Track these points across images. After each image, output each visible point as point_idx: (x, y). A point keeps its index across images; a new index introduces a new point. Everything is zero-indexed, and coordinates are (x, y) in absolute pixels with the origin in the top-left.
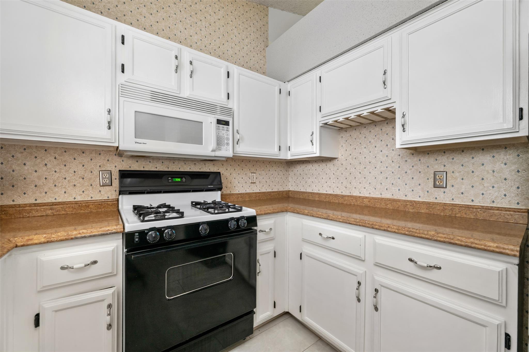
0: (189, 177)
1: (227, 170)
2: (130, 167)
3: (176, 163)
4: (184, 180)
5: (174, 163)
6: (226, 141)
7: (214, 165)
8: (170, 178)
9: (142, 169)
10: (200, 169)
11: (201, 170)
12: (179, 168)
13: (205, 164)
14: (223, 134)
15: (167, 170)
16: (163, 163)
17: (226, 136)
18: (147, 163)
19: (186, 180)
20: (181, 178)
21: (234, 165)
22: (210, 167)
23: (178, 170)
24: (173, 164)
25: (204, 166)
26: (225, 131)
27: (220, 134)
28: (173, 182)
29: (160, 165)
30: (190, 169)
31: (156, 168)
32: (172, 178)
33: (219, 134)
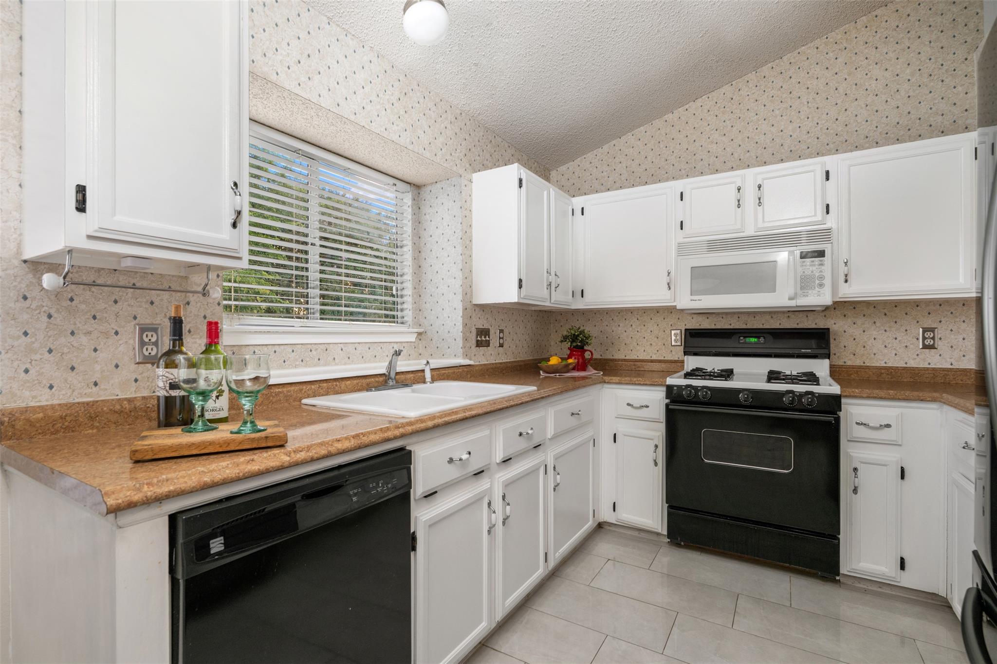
0: (771, 336)
1: (854, 323)
2: (700, 325)
3: (757, 318)
4: (762, 340)
5: (755, 317)
6: (817, 282)
7: (825, 316)
8: (742, 338)
9: (713, 327)
10: (798, 324)
11: (801, 326)
12: (763, 324)
13: (807, 316)
14: (812, 272)
15: (744, 327)
16: (739, 317)
17: (817, 274)
18: (719, 319)
19: (765, 341)
20: (758, 337)
21: (872, 315)
22: (817, 321)
23: (761, 327)
24: (753, 319)
25: (806, 320)
26: (817, 267)
27: (806, 272)
28: (745, 343)
29: (735, 321)
30: (780, 324)
31: (731, 325)
32: (745, 337)
33: (804, 272)
